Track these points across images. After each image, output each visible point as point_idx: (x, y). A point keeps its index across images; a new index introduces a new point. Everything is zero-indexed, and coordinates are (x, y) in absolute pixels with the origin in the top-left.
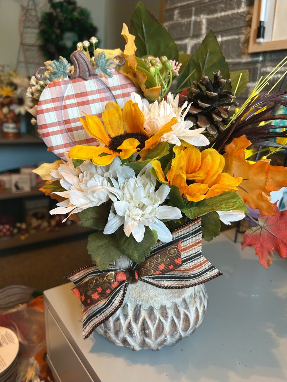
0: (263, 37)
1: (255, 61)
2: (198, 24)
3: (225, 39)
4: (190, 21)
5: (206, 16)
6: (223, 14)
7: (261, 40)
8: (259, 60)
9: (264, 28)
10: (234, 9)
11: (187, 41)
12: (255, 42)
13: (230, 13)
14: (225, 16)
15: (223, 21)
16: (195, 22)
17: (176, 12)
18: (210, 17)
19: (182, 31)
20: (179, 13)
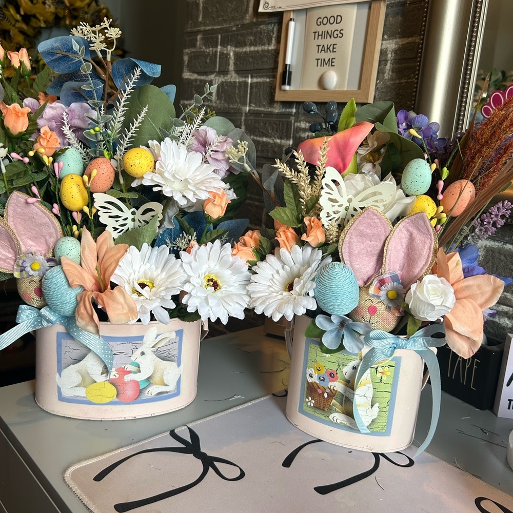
0: (289, 84)
1: (289, 112)
2: (225, 57)
3: (255, 80)
4: (216, 52)
5: (234, 49)
6: (252, 48)
7: (287, 88)
8: (292, 112)
9: (290, 73)
10: (264, 44)
11: (212, 77)
12: (280, 89)
13: (260, 48)
14: (254, 51)
15: (252, 57)
16: (222, 54)
17: (199, 37)
18: (237, 50)
19: (206, 62)
20: (202, 39)
